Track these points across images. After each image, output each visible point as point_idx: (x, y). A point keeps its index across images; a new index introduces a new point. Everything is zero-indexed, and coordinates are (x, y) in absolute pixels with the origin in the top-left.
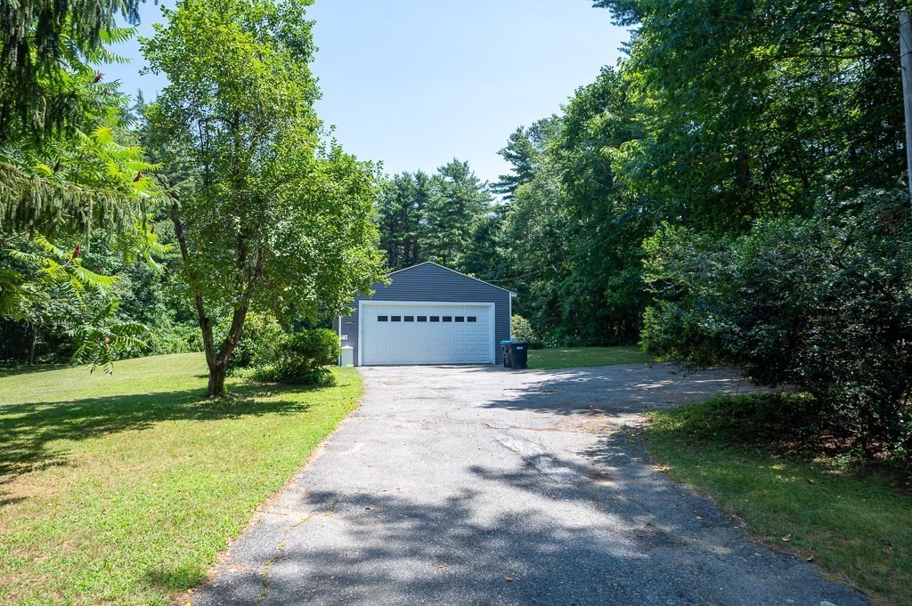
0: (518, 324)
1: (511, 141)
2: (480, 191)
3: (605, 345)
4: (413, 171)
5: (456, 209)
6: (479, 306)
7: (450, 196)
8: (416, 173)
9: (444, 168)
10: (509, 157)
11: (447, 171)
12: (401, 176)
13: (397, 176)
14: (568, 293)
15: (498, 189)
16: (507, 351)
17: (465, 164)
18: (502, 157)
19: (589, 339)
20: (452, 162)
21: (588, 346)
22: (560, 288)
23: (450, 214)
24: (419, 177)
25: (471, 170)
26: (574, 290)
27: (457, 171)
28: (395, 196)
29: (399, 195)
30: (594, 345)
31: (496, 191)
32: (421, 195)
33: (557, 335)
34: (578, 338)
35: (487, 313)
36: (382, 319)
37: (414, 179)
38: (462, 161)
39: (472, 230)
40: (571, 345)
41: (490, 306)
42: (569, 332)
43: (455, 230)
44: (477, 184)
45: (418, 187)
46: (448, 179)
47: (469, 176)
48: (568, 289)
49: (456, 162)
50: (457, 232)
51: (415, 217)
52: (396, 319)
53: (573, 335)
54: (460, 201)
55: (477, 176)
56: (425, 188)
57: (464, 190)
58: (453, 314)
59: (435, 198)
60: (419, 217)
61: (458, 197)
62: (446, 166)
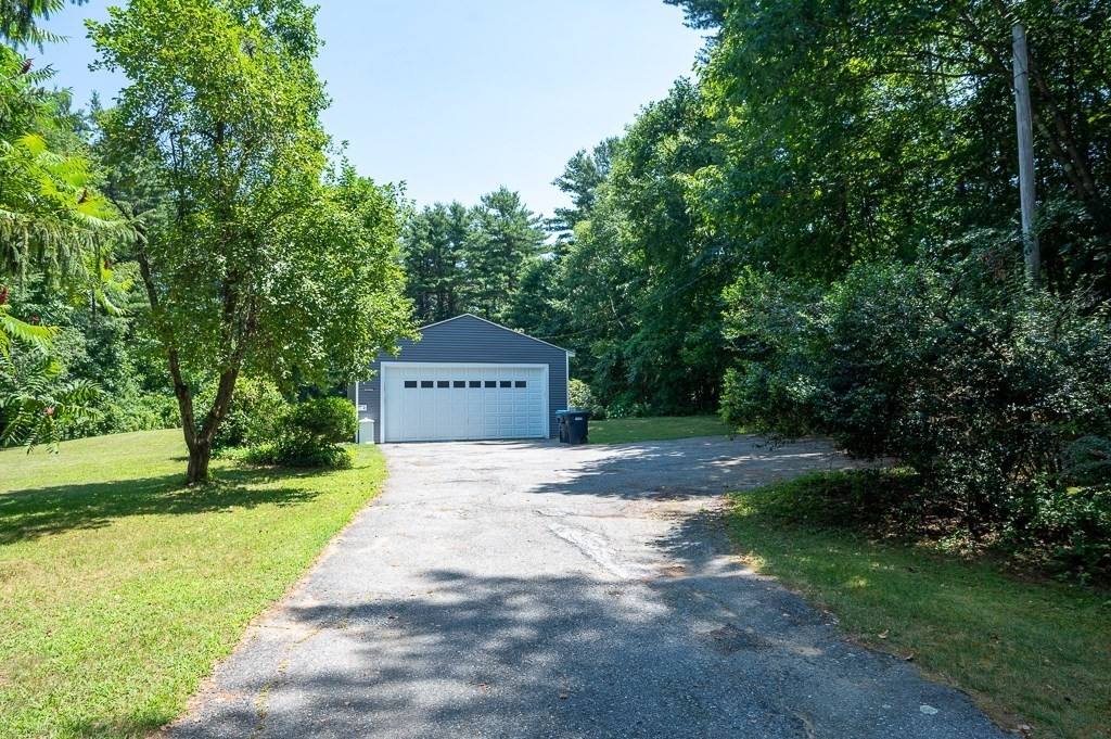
0: (577, 389)
1: (568, 167)
2: (532, 227)
3: (679, 415)
4: (446, 203)
5: (504, 248)
6: (529, 368)
7: (496, 233)
8: (451, 205)
9: (488, 198)
10: (566, 187)
11: (492, 201)
12: (433, 208)
13: (427, 209)
14: (635, 353)
15: (553, 225)
16: (564, 423)
17: (515, 195)
18: (557, 187)
19: (661, 407)
20: (499, 191)
21: (660, 415)
22: (626, 347)
23: (495, 255)
24: (454, 209)
25: (522, 202)
26: (643, 350)
27: (504, 202)
28: (425, 234)
29: (431, 232)
30: (667, 414)
31: (551, 229)
32: (458, 232)
33: (624, 403)
34: (648, 406)
35: (539, 377)
36: (410, 384)
37: (449, 212)
38: (511, 191)
39: (522, 275)
40: (640, 415)
41: (543, 368)
42: (637, 399)
43: (501, 275)
44: (529, 218)
45: (454, 222)
46: (493, 212)
47: (519, 209)
48: (635, 349)
49: (503, 191)
50: (503, 278)
51: (450, 258)
52: (427, 384)
53: (642, 403)
54: (508, 239)
55: (529, 208)
56: (462, 223)
57: (513, 226)
58: (498, 378)
59: (475, 236)
60: (455, 259)
61: (505, 235)
62: (492, 196)
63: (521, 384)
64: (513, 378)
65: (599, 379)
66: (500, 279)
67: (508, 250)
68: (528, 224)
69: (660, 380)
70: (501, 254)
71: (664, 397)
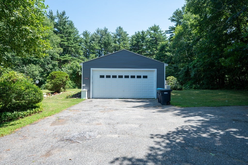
1: (173, 14)
2: (163, 35)
3: (212, 89)
4: (141, 31)
5: (155, 41)
6: (149, 71)
7: (153, 37)
8: (142, 31)
9: (151, 28)
10: (173, 20)
11: (151, 29)
12: (137, 32)
13: (136, 33)
14: (194, 67)
15: (168, 32)
16: (159, 94)
17: (158, 26)
18: (170, 20)
19: (204, 86)
20: (154, 26)
21: (203, 89)
22: (190, 65)
23: (153, 43)
24: (142, 32)
25: (160, 28)
26: (197, 66)
27: (155, 29)
28: (135, 39)
29: (136, 39)
30: (206, 89)
32: (143, 38)
33: (189, 84)
34: (199, 86)
35: (153, 74)
36: (102, 77)
37: (141, 33)
38: (157, 25)
39: (159, 47)
40: (195, 88)
41: (154, 71)
42: (194, 83)
43: (154, 48)
44: (162, 33)
45: (142, 35)
46: (152, 32)
47: (159, 30)
48: (194, 65)
49: (155, 26)
50: (154, 49)
51: (141, 45)
52: (108, 77)
53: (196, 84)
54: (156, 39)
55: (162, 30)
56: (144, 36)
57: (157, 35)
58: (136, 74)
59: (148, 39)
60: (142, 45)
61: (155, 38)
62: (152, 27)
63: (145, 77)
64: (142, 74)
65: (180, 76)
66: (153, 50)
67: (156, 42)
68: (162, 34)
69: (204, 77)
70: (154, 43)
71: (205, 83)
